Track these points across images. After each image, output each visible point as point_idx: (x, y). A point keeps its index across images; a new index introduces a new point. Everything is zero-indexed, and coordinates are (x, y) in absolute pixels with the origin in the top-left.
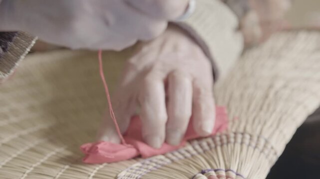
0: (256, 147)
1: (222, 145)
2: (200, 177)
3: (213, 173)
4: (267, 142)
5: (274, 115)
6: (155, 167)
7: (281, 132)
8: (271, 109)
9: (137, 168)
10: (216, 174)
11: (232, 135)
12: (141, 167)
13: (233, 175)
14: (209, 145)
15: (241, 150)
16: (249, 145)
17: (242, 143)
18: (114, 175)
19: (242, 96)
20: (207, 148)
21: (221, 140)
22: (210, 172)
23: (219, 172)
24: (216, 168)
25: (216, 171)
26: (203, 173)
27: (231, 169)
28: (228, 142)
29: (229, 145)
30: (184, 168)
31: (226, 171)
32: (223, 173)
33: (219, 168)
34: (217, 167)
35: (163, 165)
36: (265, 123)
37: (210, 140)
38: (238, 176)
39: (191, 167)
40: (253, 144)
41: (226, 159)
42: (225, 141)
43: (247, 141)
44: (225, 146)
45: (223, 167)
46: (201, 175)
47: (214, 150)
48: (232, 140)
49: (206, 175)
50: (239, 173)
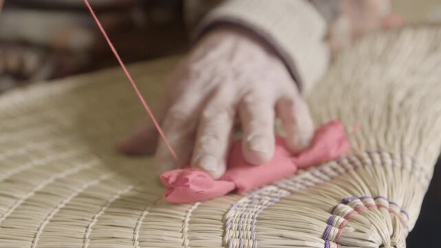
0: (402, 168)
1: (356, 168)
2: (342, 208)
3: (358, 202)
4: (413, 161)
5: (411, 129)
6: (270, 201)
7: (426, 149)
8: (403, 122)
9: (246, 205)
10: (363, 203)
11: (365, 155)
12: (251, 203)
13: (386, 203)
14: (334, 170)
15: (386, 172)
16: (393, 166)
17: (383, 164)
18: (220, 218)
19: (354, 110)
20: (333, 173)
21: (351, 162)
22: (355, 201)
23: (365, 200)
24: (360, 196)
25: (361, 199)
26: (345, 202)
27: (381, 195)
28: (364, 164)
29: (367, 168)
30: (315, 199)
31: (375, 199)
32: (372, 202)
33: (364, 195)
34: (361, 194)
35: (282, 198)
36: (402, 140)
37: (334, 164)
38: (392, 205)
39: (325, 197)
40: (398, 164)
41: (369, 184)
42: (358, 163)
43: (388, 161)
44: (361, 168)
45: (368, 194)
46: (342, 205)
47: (346, 175)
48: (368, 161)
49: (351, 206)
50: (391, 200)
